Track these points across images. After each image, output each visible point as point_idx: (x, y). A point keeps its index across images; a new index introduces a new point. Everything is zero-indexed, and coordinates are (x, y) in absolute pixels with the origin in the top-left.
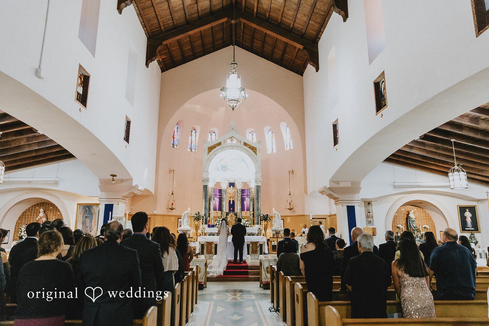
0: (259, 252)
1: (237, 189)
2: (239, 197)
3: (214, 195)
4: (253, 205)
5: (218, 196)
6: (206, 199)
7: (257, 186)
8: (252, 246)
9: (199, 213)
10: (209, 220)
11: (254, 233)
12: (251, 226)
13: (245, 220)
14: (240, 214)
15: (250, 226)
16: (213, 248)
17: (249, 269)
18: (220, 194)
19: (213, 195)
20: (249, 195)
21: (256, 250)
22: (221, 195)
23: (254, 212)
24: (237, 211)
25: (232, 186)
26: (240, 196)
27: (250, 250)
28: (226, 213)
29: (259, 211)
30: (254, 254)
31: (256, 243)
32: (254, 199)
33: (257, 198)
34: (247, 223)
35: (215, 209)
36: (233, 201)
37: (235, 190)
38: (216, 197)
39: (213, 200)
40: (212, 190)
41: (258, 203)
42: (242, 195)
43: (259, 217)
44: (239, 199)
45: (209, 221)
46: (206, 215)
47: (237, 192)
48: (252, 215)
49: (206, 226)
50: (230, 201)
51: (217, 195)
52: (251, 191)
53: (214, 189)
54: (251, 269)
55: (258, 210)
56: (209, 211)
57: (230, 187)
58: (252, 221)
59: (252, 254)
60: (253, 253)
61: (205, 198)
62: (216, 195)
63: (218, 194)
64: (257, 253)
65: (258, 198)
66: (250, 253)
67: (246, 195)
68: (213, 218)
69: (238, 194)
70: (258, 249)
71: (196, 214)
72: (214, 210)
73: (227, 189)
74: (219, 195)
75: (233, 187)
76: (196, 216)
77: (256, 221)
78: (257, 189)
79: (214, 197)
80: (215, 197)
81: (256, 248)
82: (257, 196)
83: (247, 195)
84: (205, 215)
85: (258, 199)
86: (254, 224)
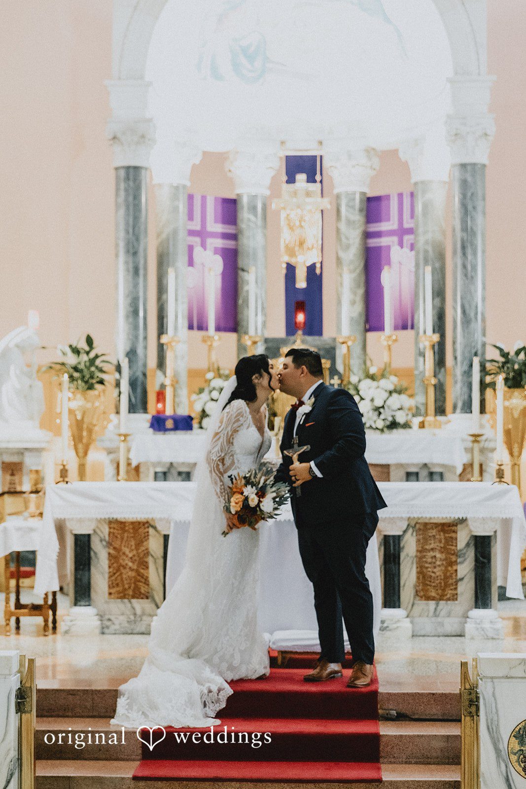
0: (466, 589)
1: (338, 197)
2: (348, 247)
3: (192, 233)
4: (439, 293)
5: (220, 243)
6: (135, 254)
7: (463, 166)
8: (422, 551)
9: (89, 341)
10: (163, 386)
11: (443, 466)
12: (422, 425)
13: (389, 383)
14: (357, 350)
15: (416, 421)
16: (150, 560)
17: (388, 718)
18: (230, 230)
19: (182, 234)
20: (410, 231)
21: (446, 578)
22: (234, 237)
23: (443, 336)
24: (339, 329)
25: (301, 177)
26: (353, 237)
27: (409, 575)
28: (266, 341)
29: (478, 326)
30: (432, 604)
31: (449, 528)
32: (441, 257)
33: (464, 248)
34: (395, 401)
35: (197, 324)
36: (311, 269)
37: (326, 203)
38: (203, 245)
39: (182, 259)
40: (175, 197)
41: (469, 276)
42: (367, 235)
43: (471, 366)
44: (352, 255)
45: (161, 396)
46: (140, 351)
47: (338, 211)
48: (430, 356)
49: (143, 420)
50: (291, 270)
51: (213, 235)
52: (425, 207)
53: (191, 198)
54: (402, 717)
55: (467, 320)
56: (162, 329)
57: (291, 180)
58: (431, 392)
59: (421, 604)
60: (428, 598)
61: (133, 250)
62: (202, 234)
63: (219, 228)
64: (454, 598)
65: (466, 247)
66: (407, 590)
67: (391, 233)
68: (184, 378)
69: (343, 226)
70: (465, 569)
71: (76, 351)
72: (191, 327)
73: (275, 192)
74: (226, 236)
75: (311, 179)
76: (72, 360)
77: (454, 392)
78: (464, 184)
79: (191, 249)
80: (198, 250)
81: (451, 564)
82: (464, 229)
83: (402, 232)
84: (131, 354)
85: (469, 251)
86: (440, 410)
